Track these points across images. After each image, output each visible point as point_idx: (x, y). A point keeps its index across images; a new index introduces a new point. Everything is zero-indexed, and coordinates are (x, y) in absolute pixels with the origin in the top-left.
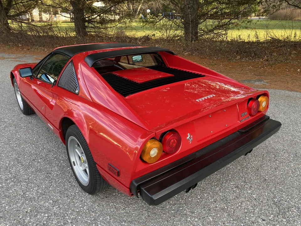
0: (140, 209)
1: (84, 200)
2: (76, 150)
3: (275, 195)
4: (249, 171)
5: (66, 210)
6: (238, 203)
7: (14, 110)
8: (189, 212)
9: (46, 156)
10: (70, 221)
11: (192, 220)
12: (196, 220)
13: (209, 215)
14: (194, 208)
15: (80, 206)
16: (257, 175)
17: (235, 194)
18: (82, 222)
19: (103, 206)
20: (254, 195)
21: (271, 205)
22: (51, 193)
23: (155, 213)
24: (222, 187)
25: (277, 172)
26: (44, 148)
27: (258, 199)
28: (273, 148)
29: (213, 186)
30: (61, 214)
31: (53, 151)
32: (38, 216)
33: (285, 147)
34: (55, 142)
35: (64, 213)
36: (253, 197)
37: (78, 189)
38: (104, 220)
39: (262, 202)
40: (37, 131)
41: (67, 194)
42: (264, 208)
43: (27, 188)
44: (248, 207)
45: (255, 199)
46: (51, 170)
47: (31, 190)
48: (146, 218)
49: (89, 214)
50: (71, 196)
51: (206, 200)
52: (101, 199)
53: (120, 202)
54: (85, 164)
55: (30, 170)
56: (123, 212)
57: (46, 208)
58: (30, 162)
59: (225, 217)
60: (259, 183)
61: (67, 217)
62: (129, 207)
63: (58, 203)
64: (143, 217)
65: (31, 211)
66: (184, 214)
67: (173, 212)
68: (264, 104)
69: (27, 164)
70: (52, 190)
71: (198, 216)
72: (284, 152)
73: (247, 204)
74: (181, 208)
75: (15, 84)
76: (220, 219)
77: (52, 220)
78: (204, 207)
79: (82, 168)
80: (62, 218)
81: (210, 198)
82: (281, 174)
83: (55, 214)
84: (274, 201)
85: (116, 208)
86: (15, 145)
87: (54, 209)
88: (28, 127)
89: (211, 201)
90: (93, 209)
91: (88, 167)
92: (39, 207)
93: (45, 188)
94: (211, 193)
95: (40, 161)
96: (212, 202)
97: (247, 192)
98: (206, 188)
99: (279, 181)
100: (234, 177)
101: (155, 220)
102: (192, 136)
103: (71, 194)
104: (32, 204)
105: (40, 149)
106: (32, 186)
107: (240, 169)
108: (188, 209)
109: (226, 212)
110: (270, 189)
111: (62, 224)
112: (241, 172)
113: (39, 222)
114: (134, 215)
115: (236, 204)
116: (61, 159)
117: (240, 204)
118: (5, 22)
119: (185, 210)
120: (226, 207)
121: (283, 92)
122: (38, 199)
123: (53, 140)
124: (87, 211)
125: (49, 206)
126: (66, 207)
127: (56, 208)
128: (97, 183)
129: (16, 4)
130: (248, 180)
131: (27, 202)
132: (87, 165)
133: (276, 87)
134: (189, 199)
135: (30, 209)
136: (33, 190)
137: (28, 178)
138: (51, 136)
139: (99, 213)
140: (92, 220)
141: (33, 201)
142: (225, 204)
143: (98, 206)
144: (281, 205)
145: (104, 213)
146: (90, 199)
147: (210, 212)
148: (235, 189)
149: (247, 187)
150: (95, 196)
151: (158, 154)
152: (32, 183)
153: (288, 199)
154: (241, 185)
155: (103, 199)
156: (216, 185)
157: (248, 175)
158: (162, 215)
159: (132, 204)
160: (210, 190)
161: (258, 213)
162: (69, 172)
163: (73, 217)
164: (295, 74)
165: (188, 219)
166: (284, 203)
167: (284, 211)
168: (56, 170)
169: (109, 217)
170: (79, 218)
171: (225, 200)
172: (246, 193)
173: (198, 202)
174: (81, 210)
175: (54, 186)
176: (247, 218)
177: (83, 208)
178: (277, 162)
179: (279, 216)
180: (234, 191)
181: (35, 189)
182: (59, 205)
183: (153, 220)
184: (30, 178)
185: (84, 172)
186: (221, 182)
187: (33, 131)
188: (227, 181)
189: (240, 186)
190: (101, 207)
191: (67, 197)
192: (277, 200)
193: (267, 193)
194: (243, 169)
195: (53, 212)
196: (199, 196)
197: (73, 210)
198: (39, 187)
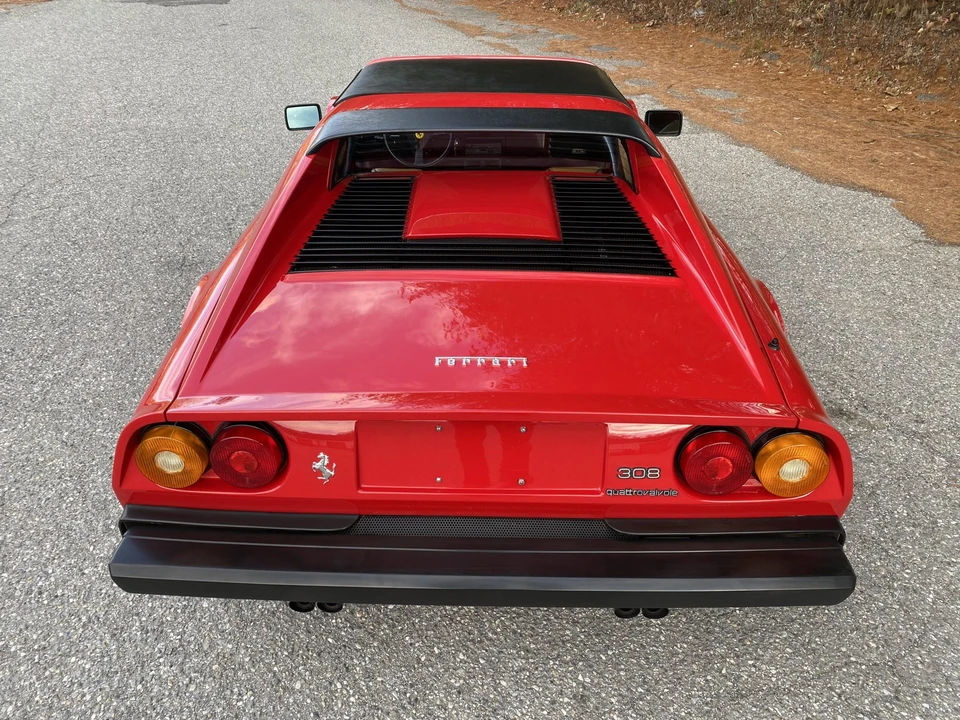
8: (365, 669)
11: (345, 692)
12: (352, 699)
13: (397, 711)
14: (389, 667)
17: (545, 713)
29: (514, 647)
51: (442, 670)
66: (345, 664)
67: (331, 641)
71: (370, 695)
74: (359, 647)
78: (412, 686)
81: (461, 672)
89: (453, 681)
94: (482, 662)
96: (451, 686)
98: (490, 640)
100: (617, 665)
101: (272, 631)
107: (674, 655)
108: (373, 659)
112: (666, 665)
119: (361, 656)
130: (651, 702)
147: (410, 707)
154: (602, 705)
156: (526, 651)
160: (492, 652)
165: (338, 684)
173: (418, 660)
180: (553, 702)
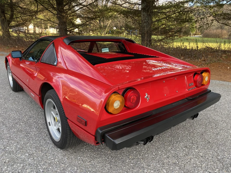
0: (103, 162)
1: (56, 154)
2: (52, 112)
3: (219, 154)
4: (195, 135)
5: (39, 162)
6: (188, 160)
7: (6, 88)
8: (146, 165)
9: (27, 120)
10: (42, 170)
11: (149, 171)
12: (152, 172)
13: (163, 168)
14: (150, 162)
15: (52, 158)
16: (202, 139)
17: (184, 152)
18: (52, 171)
19: (72, 159)
20: (200, 153)
21: (215, 161)
22: (28, 148)
23: (116, 166)
24: (173, 147)
25: (219, 137)
26: (26, 115)
27: (204, 157)
28: (214, 119)
29: (165, 146)
30: (35, 165)
31: (33, 117)
32: (14, 166)
33: (224, 119)
34: (36, 111)
35: (37, 164)
36: (200, 155)
37: (52, 145)
38: (72, 170)
39: (208, 158)
40: (22, 103)
41: (41, 149)
42: (209, 164)
43: (8, 144)
44: (196, 162)
45: (202, 157)
46: (30, 131)
47: (11, 145)
48: (108, 169)
49: (59, 165)
50: (45, 151)
51: (160, 156)
52: (71, 153)
53: (87, 156)
54: (59, 123)
55: (13, 130)
56: (89, 164)
57: (22, 159)
58: (13, 125)
59: (177, 170)
60: (204, 145)
61: (40, 167)
62: (94, 160)
63: (33, 156)
64: (106, 168)
65: (9, 162)
66: (141, 167)
67: (132, 165)
68: (206, 79)
69: (11, 126)
70: (29, 146)
71: (154, 169)
72: (222, 122)
73: (195, 160)
74: (139, 162)
75: (8, 66)
76: (173, 172)
77: (26, 169)
78: (159, 162)
79: (56, 128)
80: (35, 168)
81: (163, 154)
82: (222, 138)
83: (29, 165)
84: (218, 158)
85: (82, 160)
86: (3, 112)
87: (29, 161)
88: (15, 100)
89: (164, 157)
90: (63, 161)
91: (61, 126)
92: (16, 158)
93: (24, 144)
94: (164, 151)
95: (21, 124)
96: (165, 158)
97: (195, 151)
98: (160, 147)
99: (220, 143)
100: (183, 139)
101: (116, 171)
102: (149, 96)
103: (45, 149)
104: (11, 156)
105: (23, 116)
106: (13, 142)
107: (187, 134)
108: (145, 163)
109: (178, 166)
110: (214, 149)
111: (35, 172)
112: (189, 136)
113: (15, 170)
114: (98, 166)
115: (185, 160)
116: (39, 124)
117: (189, 160)
118: (7, 30)
119: (142, 164)
120: (177, 162)
121: (218, 82)
122: (16, 152)
123: (34, 109)
124: (58, 163)
125: (25, 158)
126: (40, 159)
127: (31, 160)
128: (67, 138)
129: (16, 18)
130: (195, 142)
131: (6, 154)
132: (60, 124)
133: (212, 78)
134: (146, 155)
135: (8, 160)
136: (12, 145)
137: (10, 137)
138: (33, 107)
139: (67, 164)
140: (62, 170)
141: (12, 154)
142: (176, 159)
143: (67, 159)
144: (224, 162)
145: (72, 165)
146: (61, 153)
147: (164, 166)
148: (184, 148)
149: (195, 147)
150: (66, 151)
151: (120, 106)
152: (12, 140)
153: (230, 157)
154: (190, 146)
155: (72, 153)
156: (168, 145)
157: (195, 138)
158: (122, 167)
159: (97, 158)
160: (163, 149)
161: (205, 167)
162: (45, 133)
163: (45, 167)
164: (226, 70)
165: (145, 171)
166: (227, 160)
167: (227, 166)
168: (34, 131)
169: (77, 168)
170: (50, 168)
171: (176, 156)
172: (193, 152)
173: (153, 157)
174: (53, 162)
175: (31, 143)
176: (196, 171)
177: (54, 160)
178: (218, 129)
179: (223, 170)
180: (183, 150)
181: (14, 144)
182: (34, 157)
183: (115, 171)
184: (12, 136)
185: (57, 131)
186: (172, 143)
187: (19, 103)
188: (177, 142)
189: (188, 147)
190: (71, 160)
191: (42, 151)
192: (220, 157)
193: (211, 152)
194: (190, 133)
195: (28, 163)
196: (154, 153)
197: (45, 162)
198: (18, 143)
